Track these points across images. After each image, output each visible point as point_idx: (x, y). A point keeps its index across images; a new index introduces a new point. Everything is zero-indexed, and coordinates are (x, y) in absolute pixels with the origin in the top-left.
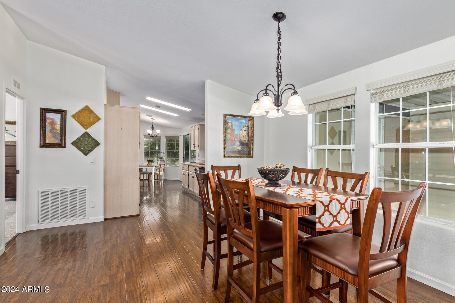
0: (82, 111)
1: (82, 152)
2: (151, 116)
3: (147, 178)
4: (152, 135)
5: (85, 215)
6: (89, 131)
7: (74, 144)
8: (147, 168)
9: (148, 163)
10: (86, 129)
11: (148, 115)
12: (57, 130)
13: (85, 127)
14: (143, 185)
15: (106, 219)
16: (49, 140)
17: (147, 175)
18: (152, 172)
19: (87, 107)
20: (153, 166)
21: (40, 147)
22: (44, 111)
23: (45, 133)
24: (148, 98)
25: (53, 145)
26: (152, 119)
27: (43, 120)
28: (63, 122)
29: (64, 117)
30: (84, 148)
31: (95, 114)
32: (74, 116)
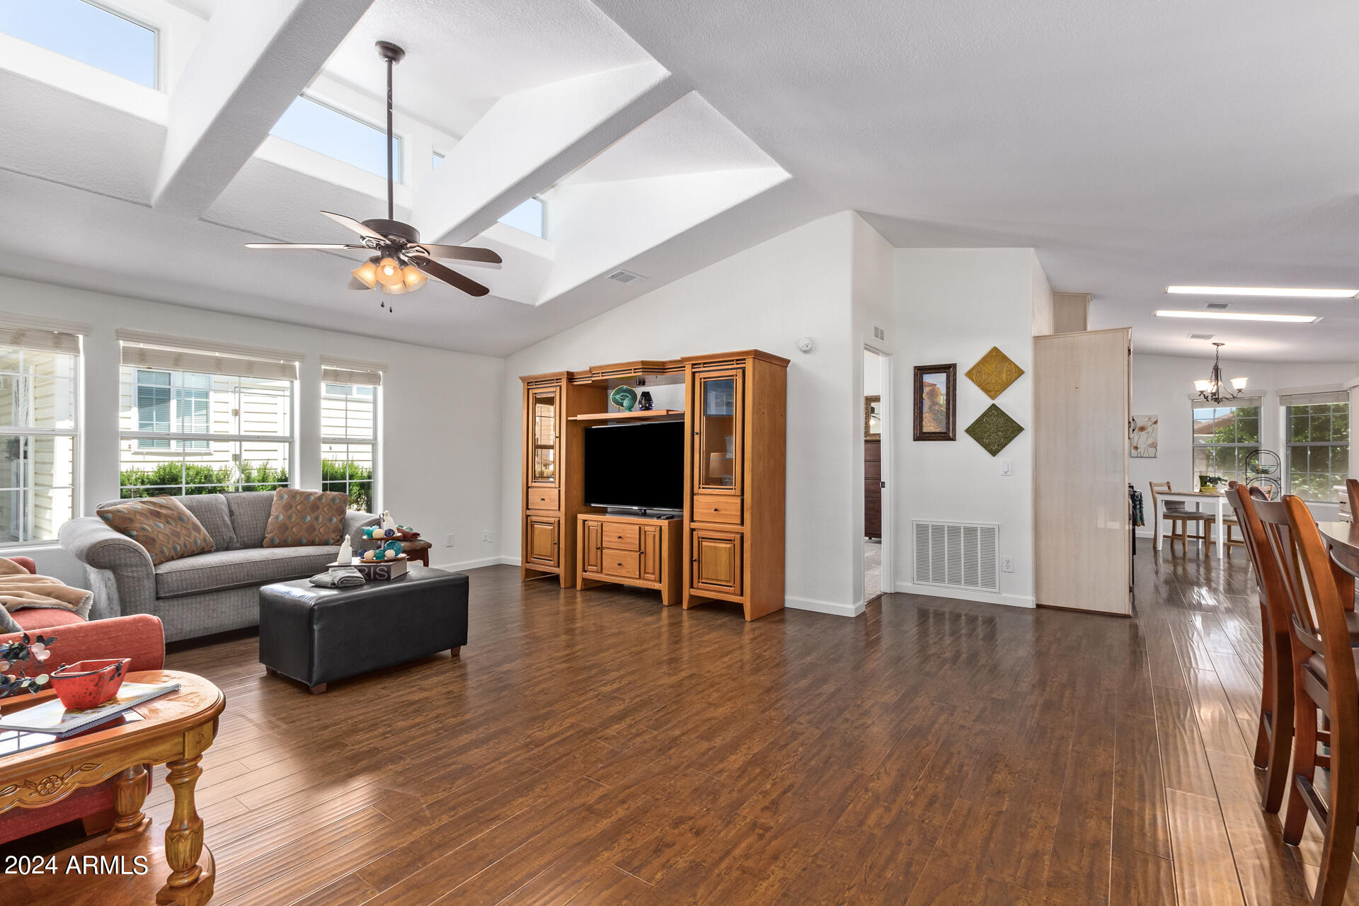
0: (984, 361)
1: (986, 448)
2: (1208, 337)
3: (1202, 534)
4: (1217, 397)
5: (993, 586)
6: (998, 402)
7: (971, 431)
8: (1201, 500)
9: (1201, 486)
10: (993, 398)
11: (1194, 336)
12: (941, 406)
13: (989, 393)
14: (1185, 552)
15: (1039, 606)
16: (929, 426)
17: (1201, 523)
18: (1214, 515)
19: (995, 349)
20: (1219, 496)
21: (914, 440)
22: (921, 371)
23: (921, 413)
24: (1173, 290)
25: (933, 435)
26: (1214, 344)
27: (919, 387)
28: (951, 389)
29: (951, 378)
30: (991, 439)
31: (1011, 362)
32: (969, 374)
